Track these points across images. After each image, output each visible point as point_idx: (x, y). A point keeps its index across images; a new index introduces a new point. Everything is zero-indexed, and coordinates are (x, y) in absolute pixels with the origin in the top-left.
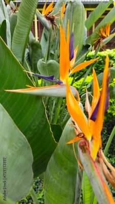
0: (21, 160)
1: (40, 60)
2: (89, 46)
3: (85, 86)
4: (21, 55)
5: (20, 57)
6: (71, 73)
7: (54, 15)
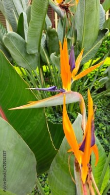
0: (25, 164)
1: (53, 54)
2: (107, 30)
3: (105, 69)
4: (37, 47)
5: (36, 49)
6: (73, 81)
7: (68, 3)
